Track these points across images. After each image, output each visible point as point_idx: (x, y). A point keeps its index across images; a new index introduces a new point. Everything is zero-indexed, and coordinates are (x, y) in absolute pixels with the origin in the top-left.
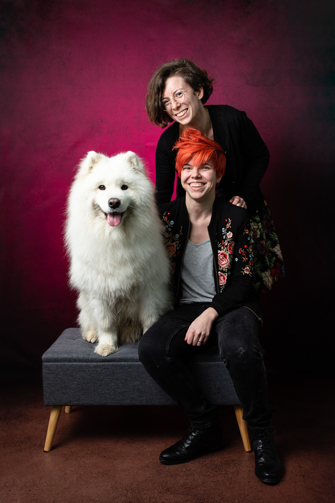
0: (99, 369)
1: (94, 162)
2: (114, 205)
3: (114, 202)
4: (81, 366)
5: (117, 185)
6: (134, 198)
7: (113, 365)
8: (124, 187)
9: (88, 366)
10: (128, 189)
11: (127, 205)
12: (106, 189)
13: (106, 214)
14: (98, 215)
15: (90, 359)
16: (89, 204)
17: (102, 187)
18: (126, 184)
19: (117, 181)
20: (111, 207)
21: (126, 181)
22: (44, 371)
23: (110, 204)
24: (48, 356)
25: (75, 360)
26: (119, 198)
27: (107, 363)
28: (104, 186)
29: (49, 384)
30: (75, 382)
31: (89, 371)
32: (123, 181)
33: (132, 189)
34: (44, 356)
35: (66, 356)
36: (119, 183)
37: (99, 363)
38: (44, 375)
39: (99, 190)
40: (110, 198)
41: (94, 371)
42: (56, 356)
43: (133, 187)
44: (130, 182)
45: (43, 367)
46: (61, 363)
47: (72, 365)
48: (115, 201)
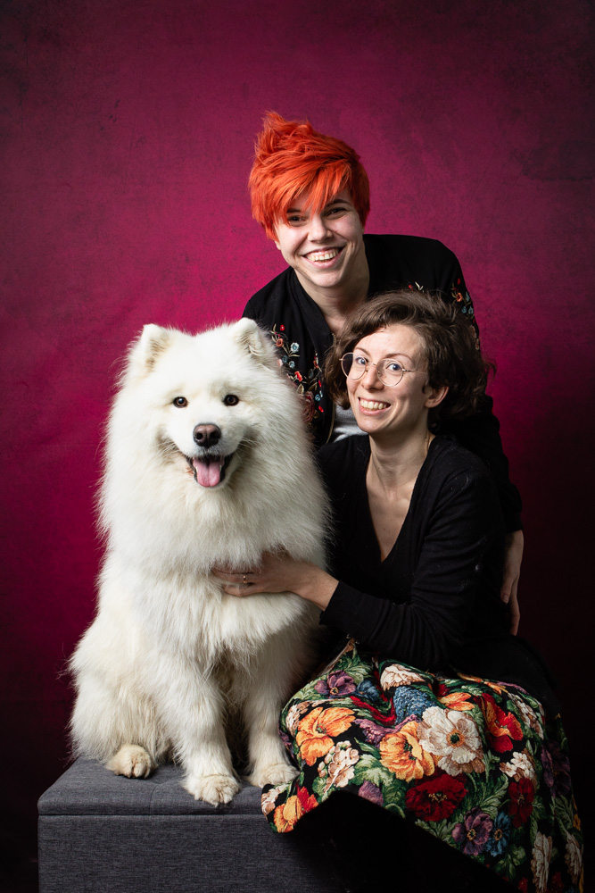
0: (173, 832)
1: (156, 347)
2: (206, 439)
3: (206, 432)
4: (131, 825)
5: (213, 393)
6: (252, 421)
7: (208, 821)
8: (231, 400)
9: (148, 824)
10: (241, 404)
11: (239, 438)
12: (189, 406)
13: (190, 461)
14: (173, 462)
15: (152, 806)
16: (150, 437)
17: (180, 402)
18: (234, 392)
19: (214, 385)
20: (200, 444)
21: (233, 384)
22: (43, 836)
23: (198, 436)
24: (53, 800)
25: (118, 810)
26: (219, 424)
27: (192, 817)
28: (184, 399)
29: (54, 867)
30: (116, 864)
31: (149, 836)
32: (226, 385)
33: (249, 403)
34: (43, 801)
35: (95, 800)
36: (218, 389)
37: (173, 817)
38: (42, 845)
39: (173, 408)
40: (197, 423)
41: (162, 836)
42: (71, 800)
43: (251, 399)
44: (243, 385)
45: (40, 826)
46: (83, 817)
47: (109, 821)
48: (209, 429)
